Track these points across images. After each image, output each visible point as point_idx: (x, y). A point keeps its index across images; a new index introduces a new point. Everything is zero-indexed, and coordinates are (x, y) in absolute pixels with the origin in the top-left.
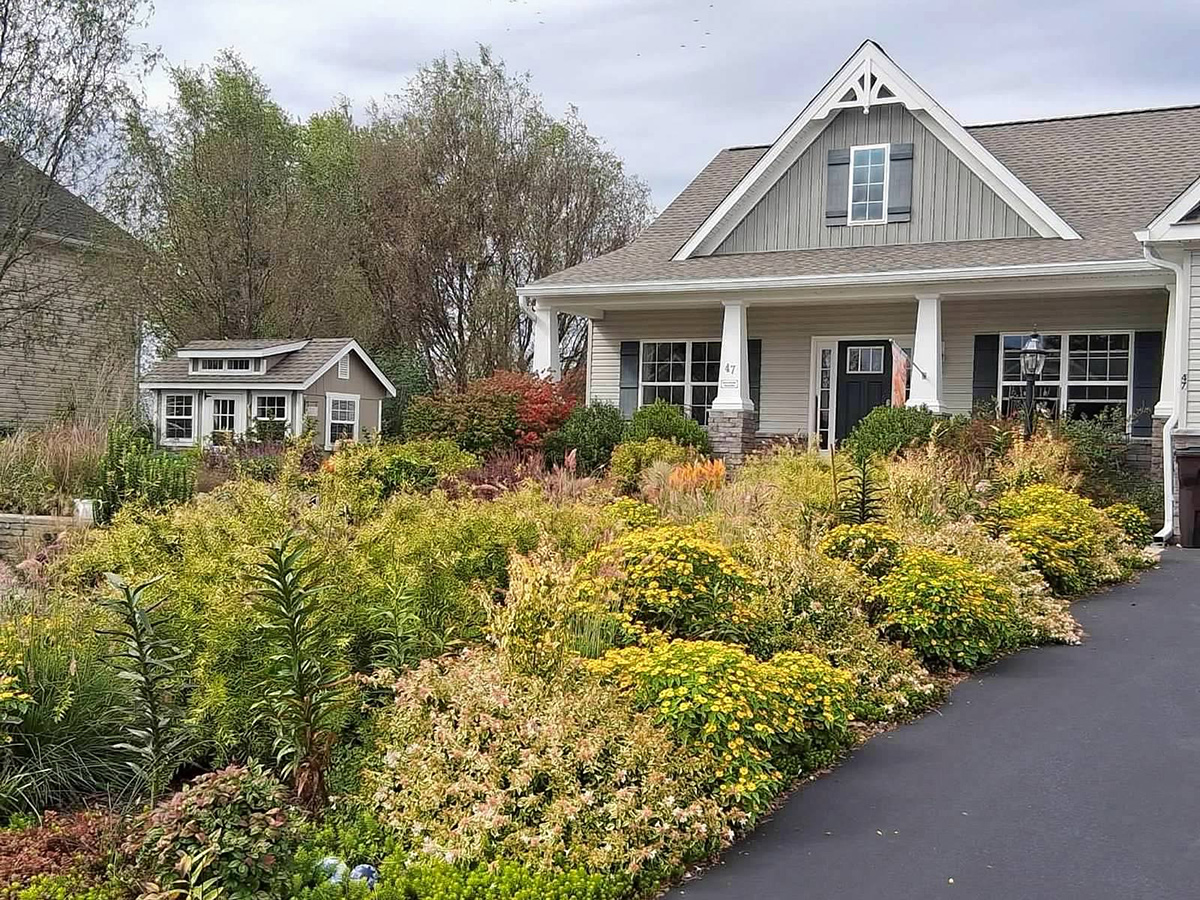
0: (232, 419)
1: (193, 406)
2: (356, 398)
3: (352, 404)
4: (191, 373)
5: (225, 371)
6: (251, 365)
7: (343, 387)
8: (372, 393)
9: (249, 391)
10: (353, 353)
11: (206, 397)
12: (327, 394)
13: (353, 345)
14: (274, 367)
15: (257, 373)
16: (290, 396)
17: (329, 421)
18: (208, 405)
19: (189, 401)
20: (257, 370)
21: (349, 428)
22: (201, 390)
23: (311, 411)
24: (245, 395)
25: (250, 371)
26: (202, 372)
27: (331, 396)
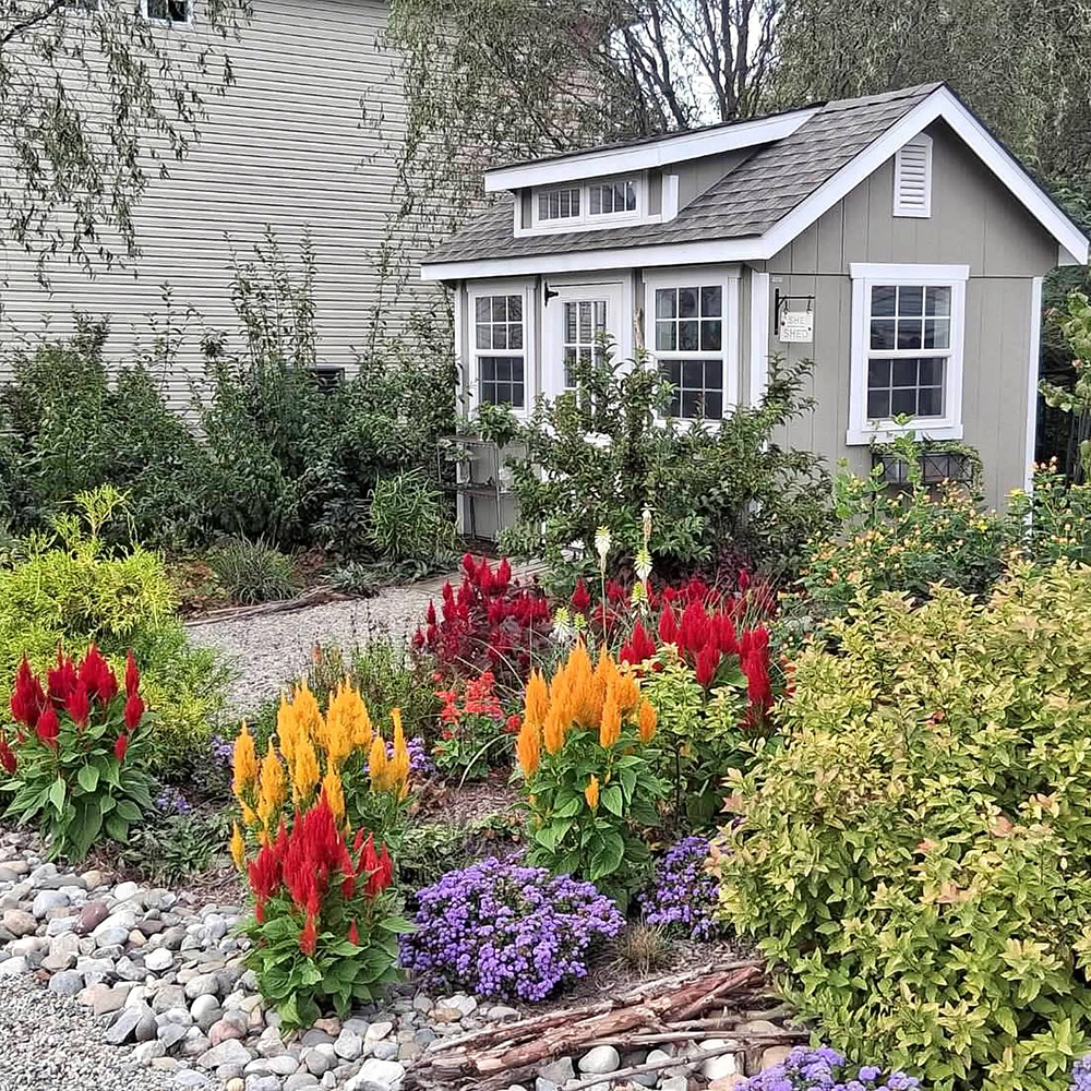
1: (524, 322)
2: (953, 276)
3: (938, 294)
4: (518, 233)
5: (588, 219)
6: (641, 193)
7: (913, 241)
8: (1004, 250)
9: (637, 273)
10: (940, 130)
11: (549, 295)
12: (857, 269)
13: (941, 104)
14: (705, 197)
15: (655, 219)
16: (735, 282)
17: (863, 351)
18: (553, 313)
19: (515, 307)
20: (655, 207)
21: (932, 370)
22: (538, 278)
23: (799, 326)
24: (628, 283)
25: (639, 216)
26: (541, 226)
27: (868, 275)
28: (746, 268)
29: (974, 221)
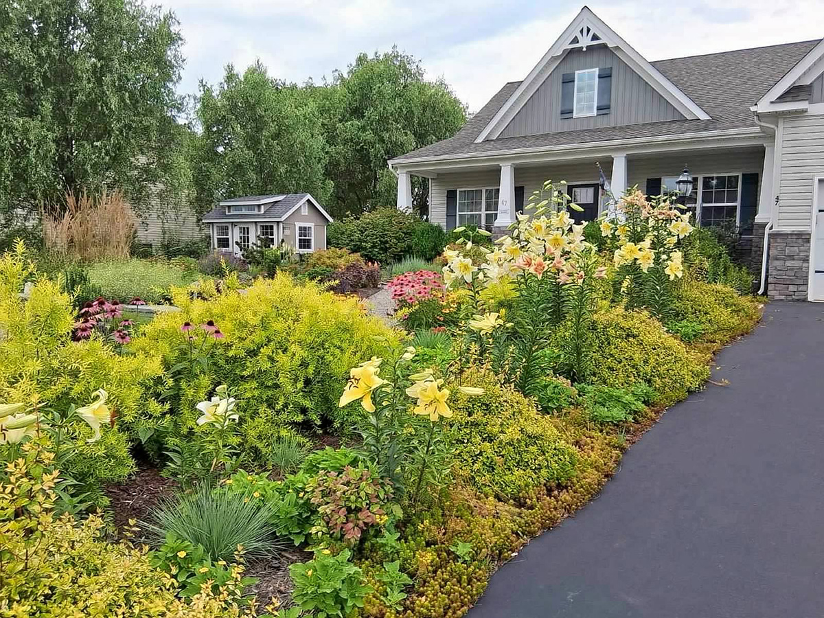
0: (248, 237)
1: (229, 231)
2: (312, 225)
3: (309, 228)
4: (227, 214)
5: (244, 212)
6: (256, 209)
7: (304, 219)
8: (320, 221)
9: (256, 222)
10: (308, 201)
11: (235, 226)
12: (296, 224)
13: (309, 196)
14: (268, 209)
15: (259, 213)
16: (276, 225)
17: (298, 238)
18: (236, 230)
19: (227, 228)
20: (259, 211)
21: (309, 241)
22: (232, 222)
23: (287, 232)
24: (254, 225)
25: (256, 212)
26: (232, 213)
27: (298, 224)
28: (278, 222)
29: (314, 216)
